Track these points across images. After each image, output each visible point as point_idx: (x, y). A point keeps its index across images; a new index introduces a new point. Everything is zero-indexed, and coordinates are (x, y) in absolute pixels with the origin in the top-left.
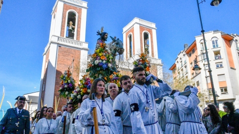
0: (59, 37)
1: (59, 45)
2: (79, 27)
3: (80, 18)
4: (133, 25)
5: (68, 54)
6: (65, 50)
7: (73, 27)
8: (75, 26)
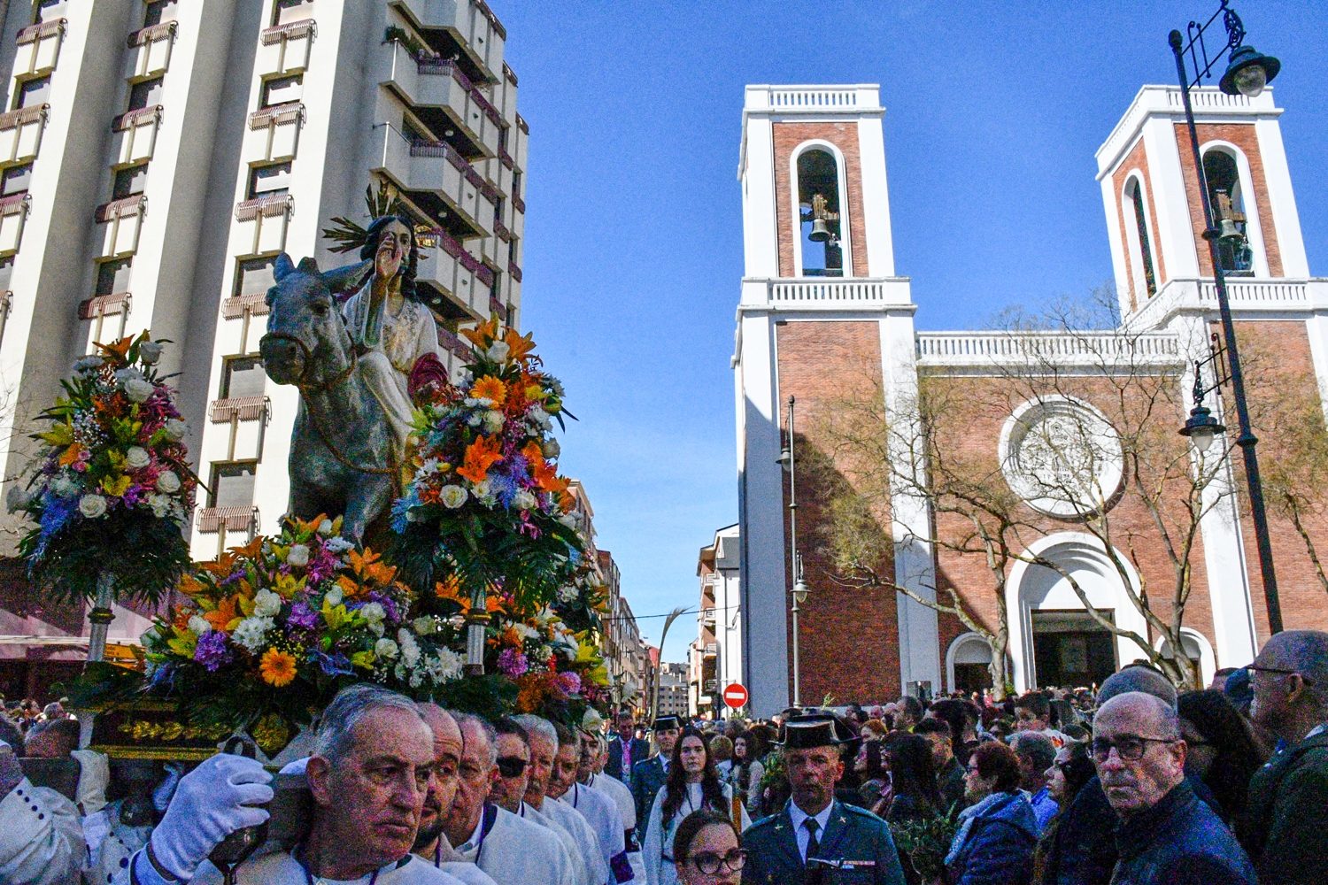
0: (770, 284)
1: (778, 319)
2: (857, 213)
3: (853, 168)
4: (1139, 130)
5: (820, 348)
6: (806, 334)
7: (831, 216)
8: (837, 210)
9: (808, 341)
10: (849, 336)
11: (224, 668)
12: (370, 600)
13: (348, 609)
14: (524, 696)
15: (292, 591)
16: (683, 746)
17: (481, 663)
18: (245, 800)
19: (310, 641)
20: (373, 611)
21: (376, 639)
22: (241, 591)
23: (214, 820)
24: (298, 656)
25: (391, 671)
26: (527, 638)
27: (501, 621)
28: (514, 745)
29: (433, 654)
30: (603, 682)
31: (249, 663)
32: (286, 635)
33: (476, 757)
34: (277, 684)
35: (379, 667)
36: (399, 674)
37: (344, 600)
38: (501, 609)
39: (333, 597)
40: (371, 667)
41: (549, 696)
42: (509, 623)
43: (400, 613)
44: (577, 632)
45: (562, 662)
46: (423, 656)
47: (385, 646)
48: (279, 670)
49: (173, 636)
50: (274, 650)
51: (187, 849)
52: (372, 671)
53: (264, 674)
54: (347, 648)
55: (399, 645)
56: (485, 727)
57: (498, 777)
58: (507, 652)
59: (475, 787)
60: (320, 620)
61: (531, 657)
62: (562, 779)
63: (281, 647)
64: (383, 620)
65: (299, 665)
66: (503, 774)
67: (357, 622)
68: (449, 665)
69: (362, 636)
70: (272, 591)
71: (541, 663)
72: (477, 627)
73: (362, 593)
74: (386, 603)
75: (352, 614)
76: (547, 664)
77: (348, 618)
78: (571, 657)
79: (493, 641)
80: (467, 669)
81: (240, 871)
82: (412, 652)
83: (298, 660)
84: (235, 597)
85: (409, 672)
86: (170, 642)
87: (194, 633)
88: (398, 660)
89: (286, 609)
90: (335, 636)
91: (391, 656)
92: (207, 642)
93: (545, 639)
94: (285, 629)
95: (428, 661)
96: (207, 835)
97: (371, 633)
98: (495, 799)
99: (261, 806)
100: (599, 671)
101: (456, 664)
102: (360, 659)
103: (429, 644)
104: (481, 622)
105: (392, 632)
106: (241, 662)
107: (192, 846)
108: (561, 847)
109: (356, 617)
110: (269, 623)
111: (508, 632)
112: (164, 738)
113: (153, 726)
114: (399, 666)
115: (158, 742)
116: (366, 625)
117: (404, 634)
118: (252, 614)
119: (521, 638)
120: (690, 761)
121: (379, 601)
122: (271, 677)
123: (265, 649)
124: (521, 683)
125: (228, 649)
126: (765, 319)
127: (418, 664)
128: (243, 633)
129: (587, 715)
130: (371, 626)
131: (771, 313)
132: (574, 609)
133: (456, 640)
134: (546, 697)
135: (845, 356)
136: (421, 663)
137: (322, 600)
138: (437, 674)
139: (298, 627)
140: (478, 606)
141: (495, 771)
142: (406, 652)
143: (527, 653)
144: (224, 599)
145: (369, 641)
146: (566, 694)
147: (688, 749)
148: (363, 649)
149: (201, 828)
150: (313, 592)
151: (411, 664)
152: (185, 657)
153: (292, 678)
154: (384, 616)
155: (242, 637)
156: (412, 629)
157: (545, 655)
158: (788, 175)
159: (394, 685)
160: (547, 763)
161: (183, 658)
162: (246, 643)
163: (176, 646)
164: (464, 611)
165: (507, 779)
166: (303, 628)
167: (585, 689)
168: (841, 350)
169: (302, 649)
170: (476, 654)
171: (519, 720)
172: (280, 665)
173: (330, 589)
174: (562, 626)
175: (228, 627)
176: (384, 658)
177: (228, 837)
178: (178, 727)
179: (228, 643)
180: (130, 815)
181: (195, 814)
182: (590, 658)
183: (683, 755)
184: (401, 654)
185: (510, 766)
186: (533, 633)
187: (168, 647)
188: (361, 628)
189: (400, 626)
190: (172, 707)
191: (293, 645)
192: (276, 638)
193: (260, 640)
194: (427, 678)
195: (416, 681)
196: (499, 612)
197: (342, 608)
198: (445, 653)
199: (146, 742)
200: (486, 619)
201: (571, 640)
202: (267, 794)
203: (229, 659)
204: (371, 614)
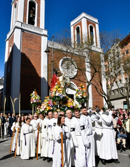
0: (22, 23)
1: (23, 31)
4: (81, 19)
5: (30, 39)
6: (28, 35)
7: (33, 15)
8: (35, 14)
9: (28, 37)
10: (36, 38)
126: (20, 30)
131: (22, 29)
135: (35, 41)
158: (27, 4)
168: (34, 40)
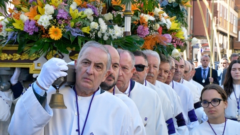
11: (35, 34)
12: (87, 7)
13: (79, 11)
14: (148, 44)
15: (58, 4)
16: (232, 68)
17: (130, 31)
18: (62, 69)
19: (66, 24)
20: (89, 12)
21: (90, 22)
22: (38, 4)
23: (54, 75)
24: (62, 29)
25: (96, 34)
26: (149, 21)
27: (139, 13)
28: (141, 60)
29: (112, 28)
30: (182, 38)
31: (44, 32)
32: (57, 21)
33: (128, 65)
34: (55, 39)
35: (92, 32)
36: (99, 35)
37: (77, 7)
38: (138, 9)
39: (73, 7)
40: (89, 33)
41: (159, 43)
42: (142, 14)
43: (99, 11)
44: (171, 17)
45: (165, 30)
46: (108, 28)
47: (94, 25)
48: (56, 34)
49: (14, 22)
50: (53, 27)
51: (47, 82)
52: (89, 34)
53: (50, 36)
54: (80, 26)
55: (99, 24)
56: (131, 55)
57: (135, 71)
58: (141, 27)
59: (127, 74)
60: (69, 15)
61: (151, 28)
62: (164, 76)
63: (56, 25)
64: (92, 15)
65: (63, 33)
66: (137, 70)
67: (83, 16)
68: (118, 32)
69: (85, 21)
70: (50, 5)
71: (155, 31)
72: (128, 17)
73: (84, 4)
74: (93, 8)
75: (81, 13)
76: (158, 31)
77: (80, 14)
78: (168, 27)
79: (136, 22)
80: (125, 33)
81: (60, 89)
82: (104, 27)
83: (62, 30)
84: (36, 7)
85: (103, 34)
86: (14, 24)
87: (22, 21)
88: (98, 31)
89: (56, 11)
90: (75, 21)
91: (96, 28)
92: (28, 24)
93: (158, 20)
94: (57, 19)
95: (110, 30)
96: (52, 78)
97: (88, 20)
98: (135, 79)
99: (65, 71)
100: (180, 33)
101: (120, 31)
102: (85, 30)
103: (110, 24)
104: (129, 15)
105: (96, 19)
106: (41, 32)
107: (48, 81)
108: (157, 96)
109: (82, 14)
110: (51, 17)
111: (141, 18)
112: (13, 59)
113: (8, 55)
114: (99, 32)
115: (11, 61)
116: (86, 17)
117: (100, 20)
118: (44, 14)
119: (147, 21)
120: (236, 75)
121: (90, 7)
122: (53, 36)
123: (50, 27)
124: (147, 38)
125: (36, 27)
127: (106, 31)
128: (42, 21)
129: (173, 51)
130: (88, 17)
132: (174, 6)
133: (120, 22)
134: (158, 44)
136: (107, 31)
137: (69, 8)
138: (114, 35)
139: (62, 18)
140: (128, 9)
141: (134, 69)
142: (101, 27)
143: (149, 27)
144: (31, 8)
145: (88, 23)
146: (165, 43)
147: (235, 69)
148: (86, 26)
149: (51, 77)
150: (66, 5)
151: (104, 31)
152: (20, 30)
153: (61, 37)
154: (93, 13)
155: (41, 22)
156: (103, 18)
157: (156, 28)
159: (98, 39)
160: (156, 67)
161: (19, 30)
162: (43, 24)
163: (16, 25)
164: (123, 10)
165: (139, 72)
166: (63, 19)
167: (174, 41)
169: (64, 27)
170: (128, 28)
171: (145, 52)
172: (56, 32)
173: (72, 3)
174: (165, 14)
175: (35, 18)
176: (94, 30)
177: (58, 79)
178: (18, 55)
179: (36, 25)
180: (3, 87)
181: (49, 73)
182: (176, 28)
183: (232, 72)
184: (100, 28)
185: (140, 67)
186: (152, 18)
187: (12, 25)
188: (84, 18)
189: (99, 17)
190: (16, 48)
191: (60, 25)
192: (54, 22)
193: (48, 23)
194: (110, 37)
195: (106, 38)
196: (138, 10)
197: (77, 10)
198: (116, 27)
199: (6, 61)
200: (132, 14)
201: (168, 20)
202: (67, 68)
203: (37, 31)
204: (88, 13)
